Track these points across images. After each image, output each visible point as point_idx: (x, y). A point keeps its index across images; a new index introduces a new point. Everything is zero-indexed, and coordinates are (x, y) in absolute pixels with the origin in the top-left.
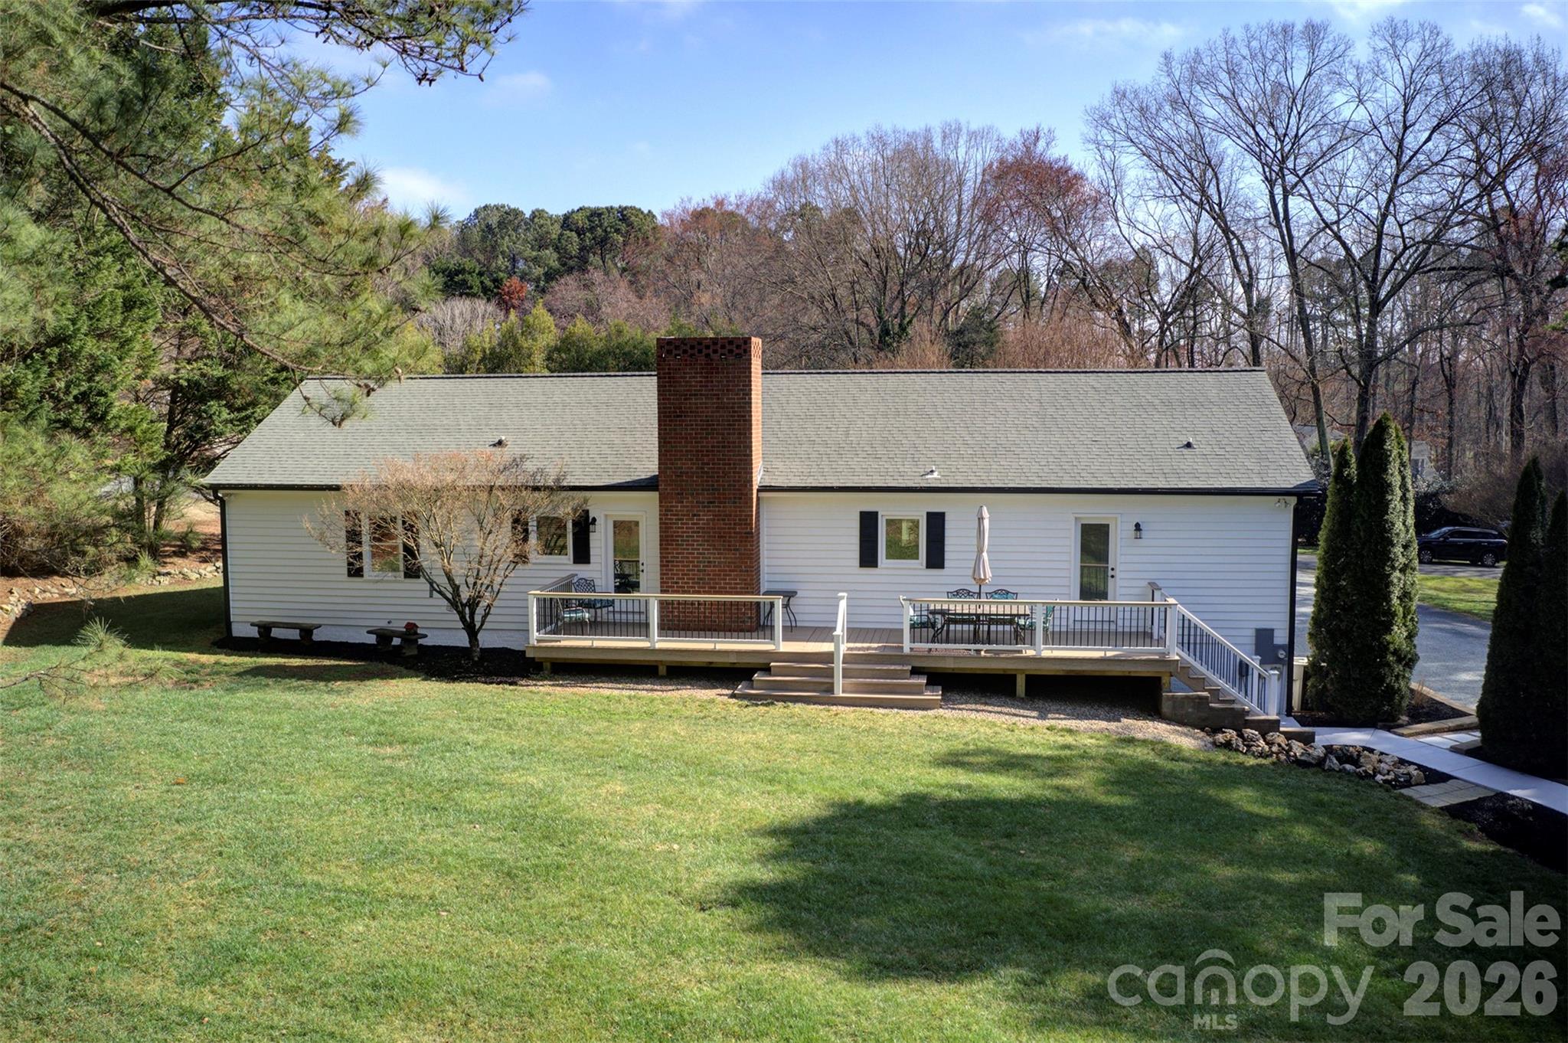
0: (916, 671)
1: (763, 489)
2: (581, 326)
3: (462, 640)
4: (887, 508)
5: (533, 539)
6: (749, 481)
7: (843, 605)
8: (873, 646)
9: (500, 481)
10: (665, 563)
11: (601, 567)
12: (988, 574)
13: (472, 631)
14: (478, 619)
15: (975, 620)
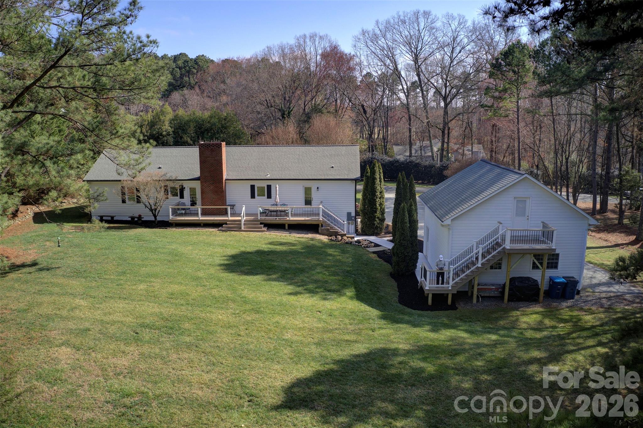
0: (261, 224)
1: (226, 180)
2: (181, 112)
3: (153, 219)
4: (257, 184)
5: (169, 193)
6: (223, 178)
7: (244, 208)
8: (252, 218)
9: (161, 179)
10: (202, 198)
11: (187, 199)
12: (278, 201)
13: (155, 216)
14: (157, 213)
15: (276, 211)
